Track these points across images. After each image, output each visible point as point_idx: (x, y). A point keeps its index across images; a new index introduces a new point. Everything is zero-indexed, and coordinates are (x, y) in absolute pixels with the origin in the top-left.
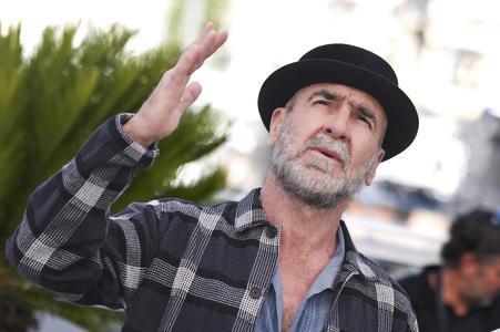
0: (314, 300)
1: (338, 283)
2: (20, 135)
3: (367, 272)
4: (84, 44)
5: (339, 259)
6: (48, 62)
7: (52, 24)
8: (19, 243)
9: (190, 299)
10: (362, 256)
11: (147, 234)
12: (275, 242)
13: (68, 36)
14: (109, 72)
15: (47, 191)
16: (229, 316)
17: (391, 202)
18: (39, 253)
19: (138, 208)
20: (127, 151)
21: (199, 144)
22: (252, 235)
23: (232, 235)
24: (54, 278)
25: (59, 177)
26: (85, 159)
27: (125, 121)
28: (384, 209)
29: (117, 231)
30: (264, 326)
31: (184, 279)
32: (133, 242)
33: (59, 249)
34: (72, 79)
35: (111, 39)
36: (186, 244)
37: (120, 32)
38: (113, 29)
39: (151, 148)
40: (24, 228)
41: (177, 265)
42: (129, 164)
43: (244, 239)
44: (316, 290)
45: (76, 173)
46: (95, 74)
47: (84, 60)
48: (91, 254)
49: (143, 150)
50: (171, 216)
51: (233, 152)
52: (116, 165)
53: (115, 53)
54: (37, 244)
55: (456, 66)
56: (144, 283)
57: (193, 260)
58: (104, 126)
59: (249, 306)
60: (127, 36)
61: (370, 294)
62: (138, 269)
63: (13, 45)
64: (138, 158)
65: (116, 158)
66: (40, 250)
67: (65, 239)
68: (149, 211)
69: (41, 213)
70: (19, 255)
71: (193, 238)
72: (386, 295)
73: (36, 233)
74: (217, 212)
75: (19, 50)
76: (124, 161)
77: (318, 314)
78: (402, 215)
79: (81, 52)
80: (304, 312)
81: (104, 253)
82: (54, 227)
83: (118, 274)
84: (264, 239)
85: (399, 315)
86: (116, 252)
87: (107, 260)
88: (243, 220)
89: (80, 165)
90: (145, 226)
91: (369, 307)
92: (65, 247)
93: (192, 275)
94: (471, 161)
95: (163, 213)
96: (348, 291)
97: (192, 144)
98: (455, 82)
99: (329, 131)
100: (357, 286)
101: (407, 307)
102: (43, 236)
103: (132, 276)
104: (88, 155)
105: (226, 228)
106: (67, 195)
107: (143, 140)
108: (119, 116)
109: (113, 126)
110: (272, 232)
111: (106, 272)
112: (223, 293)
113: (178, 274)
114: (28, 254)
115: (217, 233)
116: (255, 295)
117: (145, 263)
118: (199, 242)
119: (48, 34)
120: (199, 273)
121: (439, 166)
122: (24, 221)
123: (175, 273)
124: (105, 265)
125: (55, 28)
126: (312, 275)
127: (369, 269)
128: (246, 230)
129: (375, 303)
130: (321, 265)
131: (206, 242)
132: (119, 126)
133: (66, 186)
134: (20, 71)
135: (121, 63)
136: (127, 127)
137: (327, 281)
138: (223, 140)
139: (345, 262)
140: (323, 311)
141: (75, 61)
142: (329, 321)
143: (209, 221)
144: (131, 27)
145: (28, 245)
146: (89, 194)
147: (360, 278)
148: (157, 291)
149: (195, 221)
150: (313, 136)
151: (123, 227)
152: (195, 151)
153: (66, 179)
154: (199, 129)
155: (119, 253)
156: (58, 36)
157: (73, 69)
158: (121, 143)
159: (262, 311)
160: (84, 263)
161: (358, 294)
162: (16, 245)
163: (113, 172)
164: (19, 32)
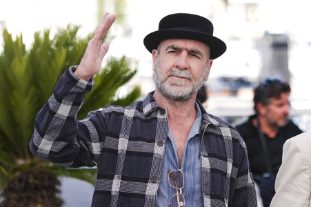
0: (192, 141)
1: (201, 131)
2: (33, 89)
3: (215, 122)
4: (55, 37)
5: (199, 119)
6: (39, 50)
7: (37, 30)
8: (35, 142)
9: (128, 153)
10: (210, 115)
11: (99, 126)
12: (165, 116)
13: (47, 35)
14: (71, 49)
15: (43, 114)
16: (149, 158)
17: (227, 87)
18: (46, 145)
19: (93, 114)
20: (78, 84)
21: (123, 76)
22: (153, 115)
23: (143, 117)
24: (56, 156)
25: (48, 105)
26: (58, 93)
27: (74, 70)
28: (224, 91)
29: (84, 127)
30: (169, 159)
31: (123, 144)
32: (93, 130)
33: (55, 141)
34: (53, 56)
35: (68, 32)
36: (120, 126)
37: (72, 28)
38: (68, 27)
39: (90, 81)
40: (36, 134)
41: (118, 137)
42: (80, 91)
43: (149, 118)
44: (191, 135)
45: (55, 101)
46: (64, 51)
47: (57, 45)
48: (73, 140)
49: (86, 83)
50: (110, 114)
51: (142, 77)
52: (74, 93)
53: (72, 39)
54: (44, 141)
55: (247, 12)
56: (103, 150)
57: (126, 133)
58: (64, 74)
59: (158, 150)
60: (77, 29)
61: (218, 133)
62: (98, 144)
63: (20, 44)
64: (84, 87)
65: (73, 89)
66: (46, 144)
67: (57, 135)
68: (98, 114)
69: (42, 125)
70: (36, 148)
71: (123, 123)
72: (226, 132)
73: (42, 135)
74: (133, 108)
75: (24, 46)
76: (77, 90)
77: (195, 147)
78: (234, 93)
79: (55, 42)
80: (187, 147)
81: (79, 139)
82: (50, 131)
83: (88, 148)
84: (159, 116)
85: (235, 141)
86: (85, 138)
87: (81, 142)
88: (147, 109)
89: (56, 97)
90: (98, 122)
91: (219, 139)
92: (58, 140)
93: (127, 141)
94: (263, 59)
95: (106, 114)
96: (207, 134)
97: (120, 77)
98: (247, 20)
99: (177, 67)
100: (211, 130)
101: (238, 136)
102: (46, 136)
103: (96, 148)
104: (59, 91)
105: (139, 114)
106: (53, 113)
107: (85, 78)
108: (70, 68)
109: (68, 73)
110: (163, 112)
111: (82, 148)
112: (144, 147)
113: (120, 142)
114: (40, 147)
115: (135, 118)
116: (160, 144)
117: (101, 140)
118: (127, 124)
119: (37, 36)
120: (130, 139)
121: (247, 64)
122: (35, 131)
123: (118, 142)
124: (81, 145)
125: (39, 32)
126: (188, 130)
127: (215, 121)
128: (150, 114)
129: (222, 137)
130: (191, 124)
131: (131, 123)
132: (71, 73)
133: (51, 108)
134: (26, 57)
135: (76, 43)
136: (76, 73)
137: (196, 131)
138: (135, 72)
139: (203, 119)
140: (197, 146)
141: (53, 46)
142: (201, 150)
143: (130, 113)
144: (77, 24)
145: (39, 143)
146: (64, 110)
147: (212, 126)
148: (111, 153)
149: (123, 114)
150: (170, 70)
151: (86, 124)
152: (121, 80)
153: (51, 105)
154: (122, 69)
155: (87, 137)
156: (42, 36)
157: (52, 50)
158: (74, 81)
159: (166, 152)
160: (70, 146)
161: (213, 134)
162: (33, 144)
163: (73, 97)
164: (21, 37)
